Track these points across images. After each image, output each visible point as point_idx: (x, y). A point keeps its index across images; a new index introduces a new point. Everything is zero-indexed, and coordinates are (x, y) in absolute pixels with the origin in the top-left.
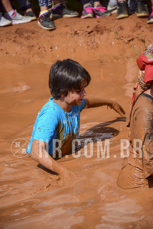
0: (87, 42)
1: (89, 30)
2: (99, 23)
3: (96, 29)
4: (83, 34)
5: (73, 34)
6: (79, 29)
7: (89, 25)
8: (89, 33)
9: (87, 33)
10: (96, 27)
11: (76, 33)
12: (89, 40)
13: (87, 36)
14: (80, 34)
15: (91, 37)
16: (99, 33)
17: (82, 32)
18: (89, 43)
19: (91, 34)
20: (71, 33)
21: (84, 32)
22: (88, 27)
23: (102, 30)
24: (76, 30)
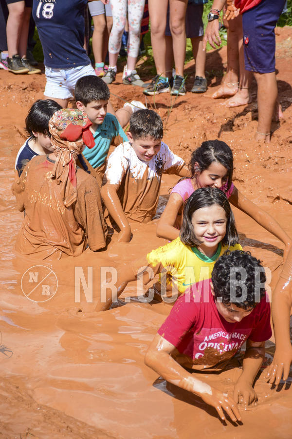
0: (21, 99)
1: (24, 86)
2: (35, 80)
3: (31, 86)
4: (17, 89)
5: (6, 89)
6: (13, 83)
7: (24, 81)
8: (24, 89)
9: (21, 89)
10: (32, 84)
11: (9, 87)
12: (23, 96)
13: (21, 92)
14: (13, 89)
15: (25, 94)
16: (34, 90)
17: (16, 87)
18: (23, 100)
19: (26, 90)
20: (4, 87)
21: (18, 87)
22: (23, 83)
23: (38, 88)
24: (10, 84)
